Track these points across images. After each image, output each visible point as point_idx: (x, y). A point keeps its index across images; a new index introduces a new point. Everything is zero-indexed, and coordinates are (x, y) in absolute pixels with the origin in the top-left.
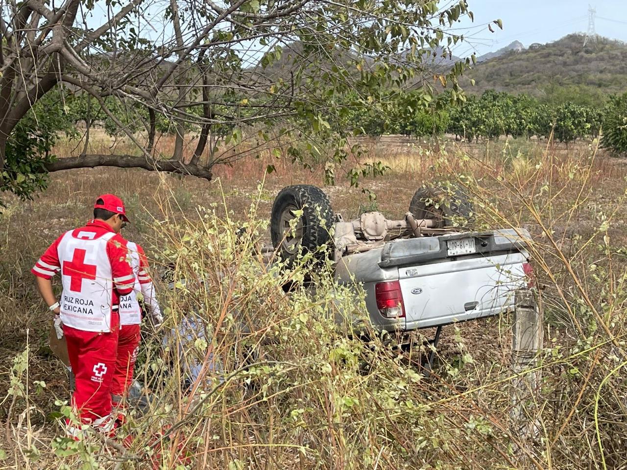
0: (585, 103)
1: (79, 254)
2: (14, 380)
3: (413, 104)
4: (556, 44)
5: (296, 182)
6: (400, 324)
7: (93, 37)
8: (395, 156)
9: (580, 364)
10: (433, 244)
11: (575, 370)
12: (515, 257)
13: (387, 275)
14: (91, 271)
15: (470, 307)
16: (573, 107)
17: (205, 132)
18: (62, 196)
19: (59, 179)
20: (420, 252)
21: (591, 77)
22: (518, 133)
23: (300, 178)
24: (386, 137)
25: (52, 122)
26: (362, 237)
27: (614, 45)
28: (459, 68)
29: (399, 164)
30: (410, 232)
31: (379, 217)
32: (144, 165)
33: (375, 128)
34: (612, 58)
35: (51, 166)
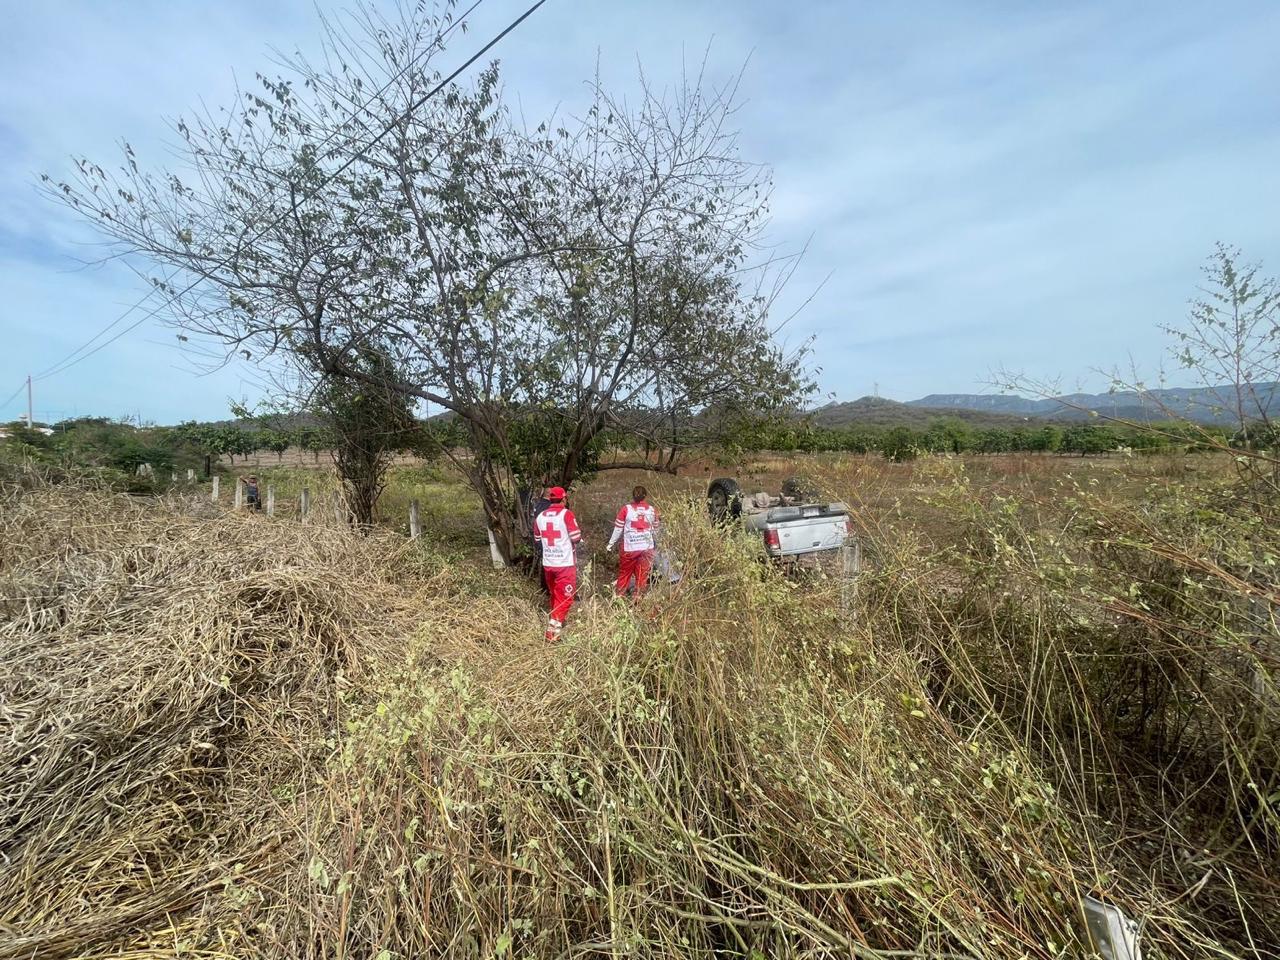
0: (872, 433)
1: (550, 526)
2: (585, 578)
3: (784, 436)
4: (856, 402)
5: (720, 477)
6: (778, 552)
7: (620, 404)
8: (769, 461)
9: (886, 581)
10: (796, 510)
11: (882, 584)
12: (841, 517)
13: (770, 526)
14: (558, 534)
15: (816, 544)
16: (866, 435)
17: (674, 450)
18: (601, 481)
19: (600, 474)
20: (788, 514)
21: (876, 419)
22: (835, 449)
23: (722, 475)
24: (764, 451)
25: (601, 446)
26: (756, 506)
27: (889, 402)
28: (809, 417)
29: (772, 466)
30: (782, 503)
31: (765, 495)
32: (643, 467)
33: (757, 447)
34: (888, 409)
35: (598, 468)
